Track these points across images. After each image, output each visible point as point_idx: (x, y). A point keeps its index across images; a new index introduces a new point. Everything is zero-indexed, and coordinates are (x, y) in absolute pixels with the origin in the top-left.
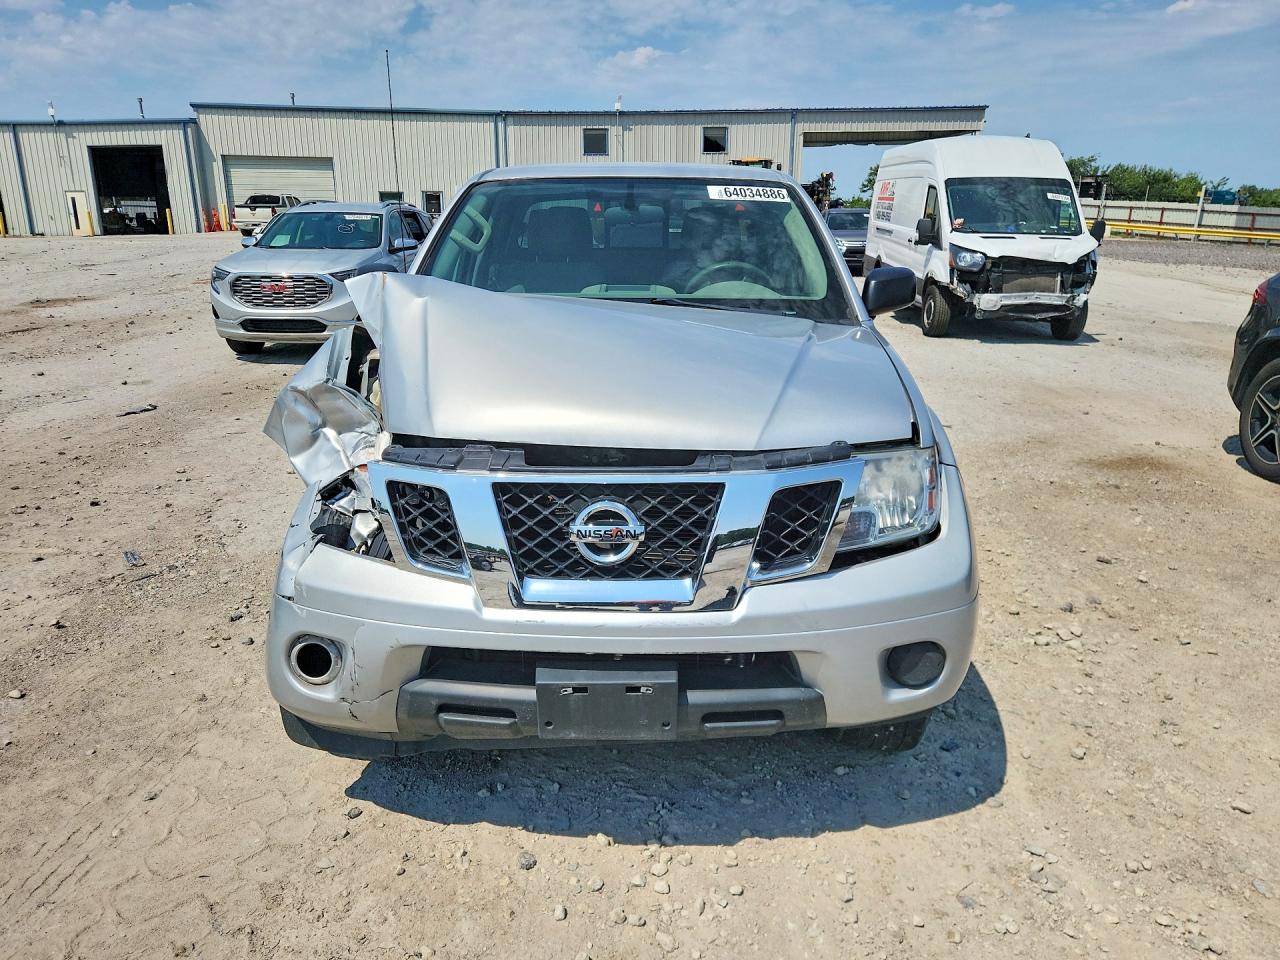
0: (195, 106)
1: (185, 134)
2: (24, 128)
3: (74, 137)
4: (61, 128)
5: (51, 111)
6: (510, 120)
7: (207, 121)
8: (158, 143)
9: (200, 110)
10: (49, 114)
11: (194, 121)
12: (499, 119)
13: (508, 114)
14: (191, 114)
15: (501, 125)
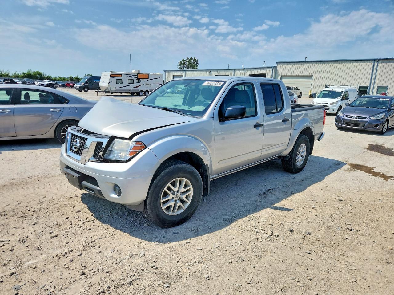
0: (277, 63)
1: (273, 70)
2: (236, 70)
3: (246, 72)
4: (244, 70)
5: (243, 66)
6: (380, 61)
7: (279, 67)
8: (265, 73)
9: (278, 64)
10: (243, 67)
11: (276, 67)
12: (376, 61)
13: (380, 59)
14: (276, 65)
15: (376, 63)
